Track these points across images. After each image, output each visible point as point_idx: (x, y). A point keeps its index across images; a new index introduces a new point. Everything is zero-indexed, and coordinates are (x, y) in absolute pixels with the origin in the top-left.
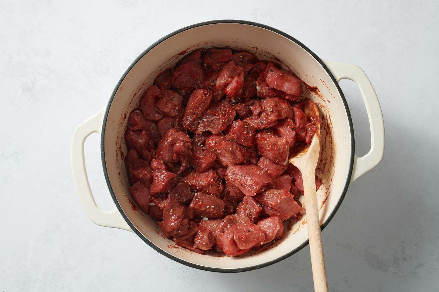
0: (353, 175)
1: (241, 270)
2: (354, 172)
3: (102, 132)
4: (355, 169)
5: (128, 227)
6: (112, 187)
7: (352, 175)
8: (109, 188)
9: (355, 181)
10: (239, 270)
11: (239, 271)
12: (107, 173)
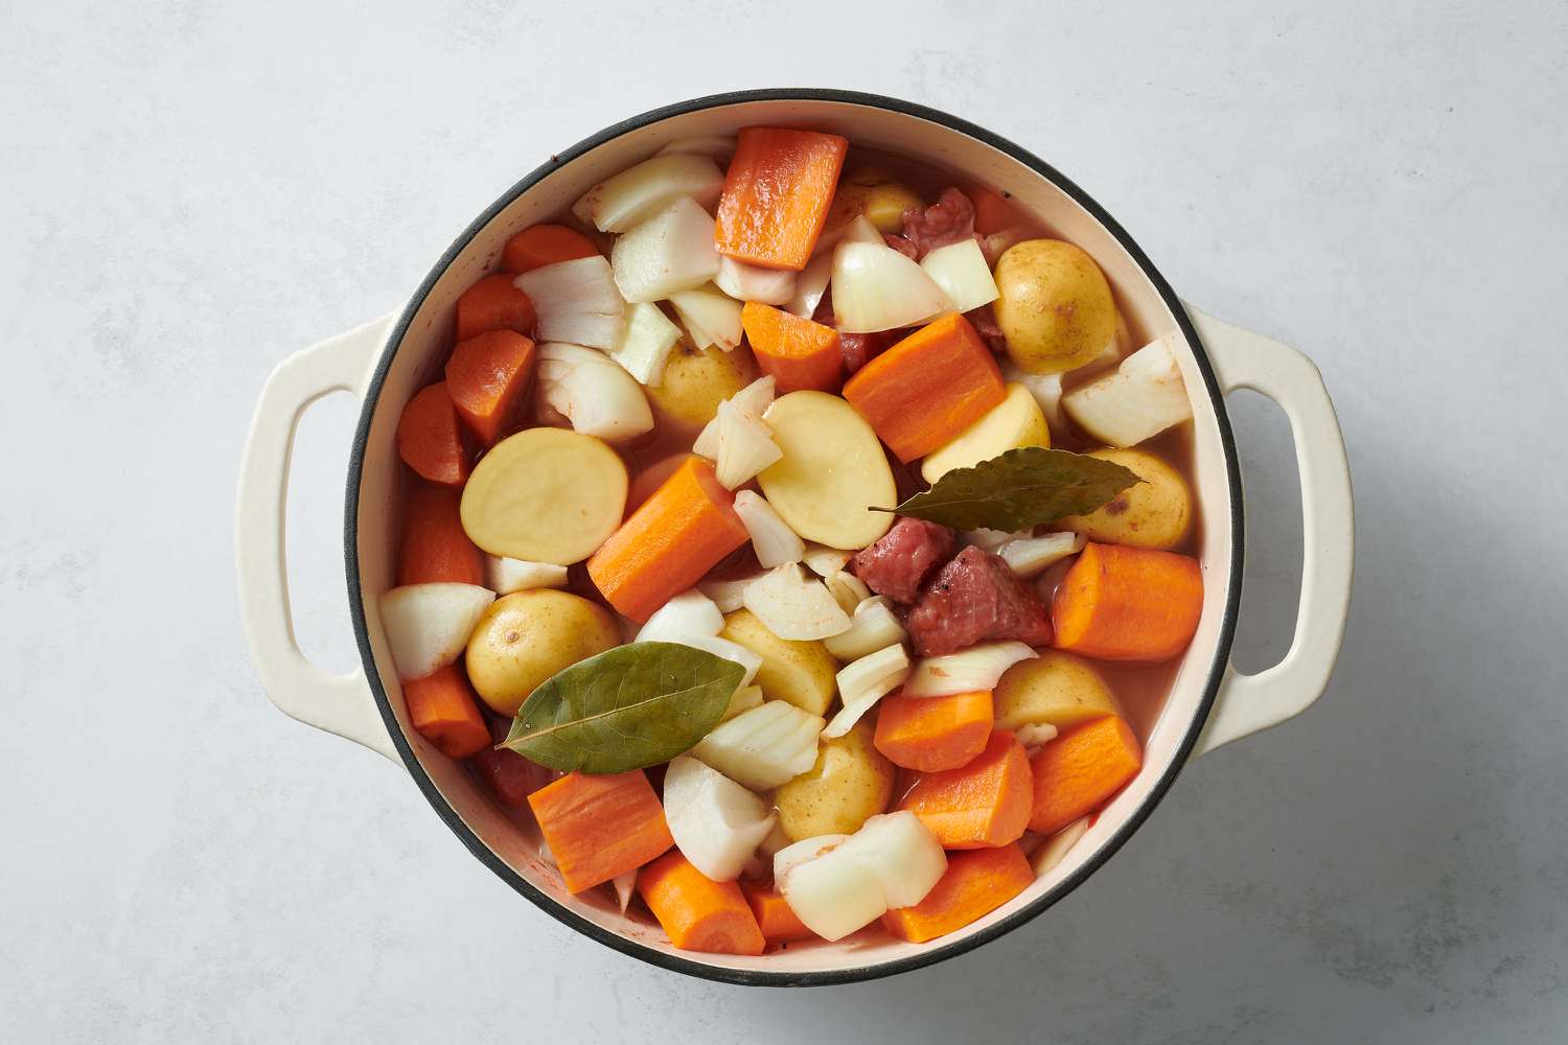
0: (1208, 732)
1: (747, 977)
2: (1213, 722)
3: (369, 394)
5: (389, 744)
7: (1203, 732)
8: (350, 592)
10: (738, 975)
11: (739, 979)
12: (355, 539)
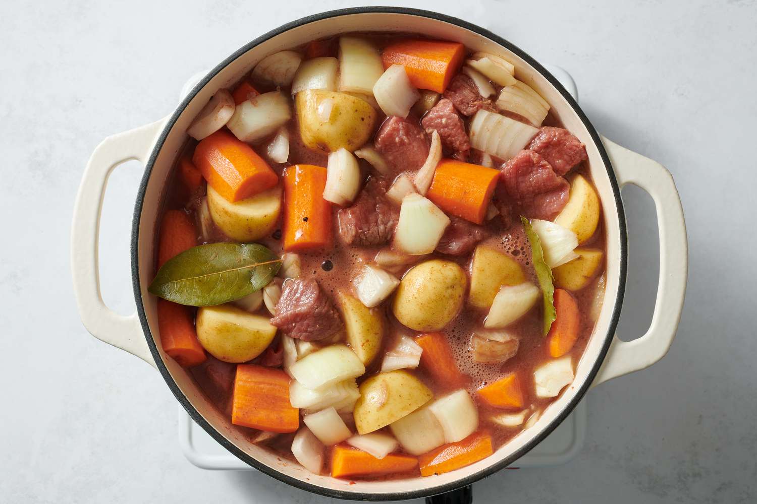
2: (606, 366)
4: (608, 361)
5: (149, 356)
6: (139, 270)
9: (600, 384)
